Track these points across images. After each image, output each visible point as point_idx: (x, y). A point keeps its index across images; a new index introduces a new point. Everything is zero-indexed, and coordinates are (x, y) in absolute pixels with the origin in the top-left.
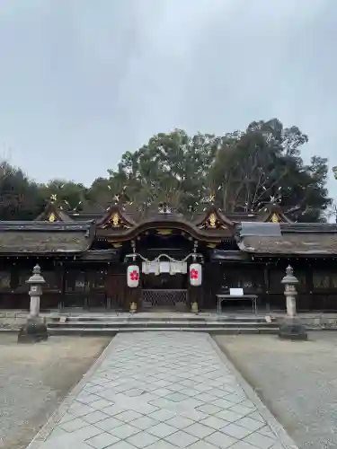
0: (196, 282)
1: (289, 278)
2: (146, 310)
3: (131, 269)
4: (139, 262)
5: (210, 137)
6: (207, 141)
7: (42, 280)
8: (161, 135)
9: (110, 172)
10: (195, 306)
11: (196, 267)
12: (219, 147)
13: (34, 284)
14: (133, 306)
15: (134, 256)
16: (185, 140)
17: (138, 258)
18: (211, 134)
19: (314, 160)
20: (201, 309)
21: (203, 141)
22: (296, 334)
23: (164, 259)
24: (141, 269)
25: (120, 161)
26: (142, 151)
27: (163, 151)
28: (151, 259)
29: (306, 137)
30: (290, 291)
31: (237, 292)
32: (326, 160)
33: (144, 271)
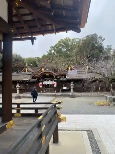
0: (55, 86)
1: (72, 85)
2: (45, 93)
3: (40, 83)
4: (42, 82)
5: (78, 39)
6: (77, 40)
7: (19, 86)
8: (62, 40)
9: (47, 52)
10: (55, 91)
11: (55, 83)
12: (81, 42)
13: (18, 87)
14: (41, 92)
15: (41, 80)
16: (70, 40)
17: (42, 81)
18: (78, 38)
19: (108, 46)
20: (57, 92)
21: (76, 40)
22: (73, 97)
23: (48, 81)
24: (43, 83)
25: (50, 49)
26: (56, 45)
27: (63, 44)
28: (45, 81)
29: (104, 39)
30: (72, 87)
31: (65, 88)
32: (111, 46)
33: (44, 84)
